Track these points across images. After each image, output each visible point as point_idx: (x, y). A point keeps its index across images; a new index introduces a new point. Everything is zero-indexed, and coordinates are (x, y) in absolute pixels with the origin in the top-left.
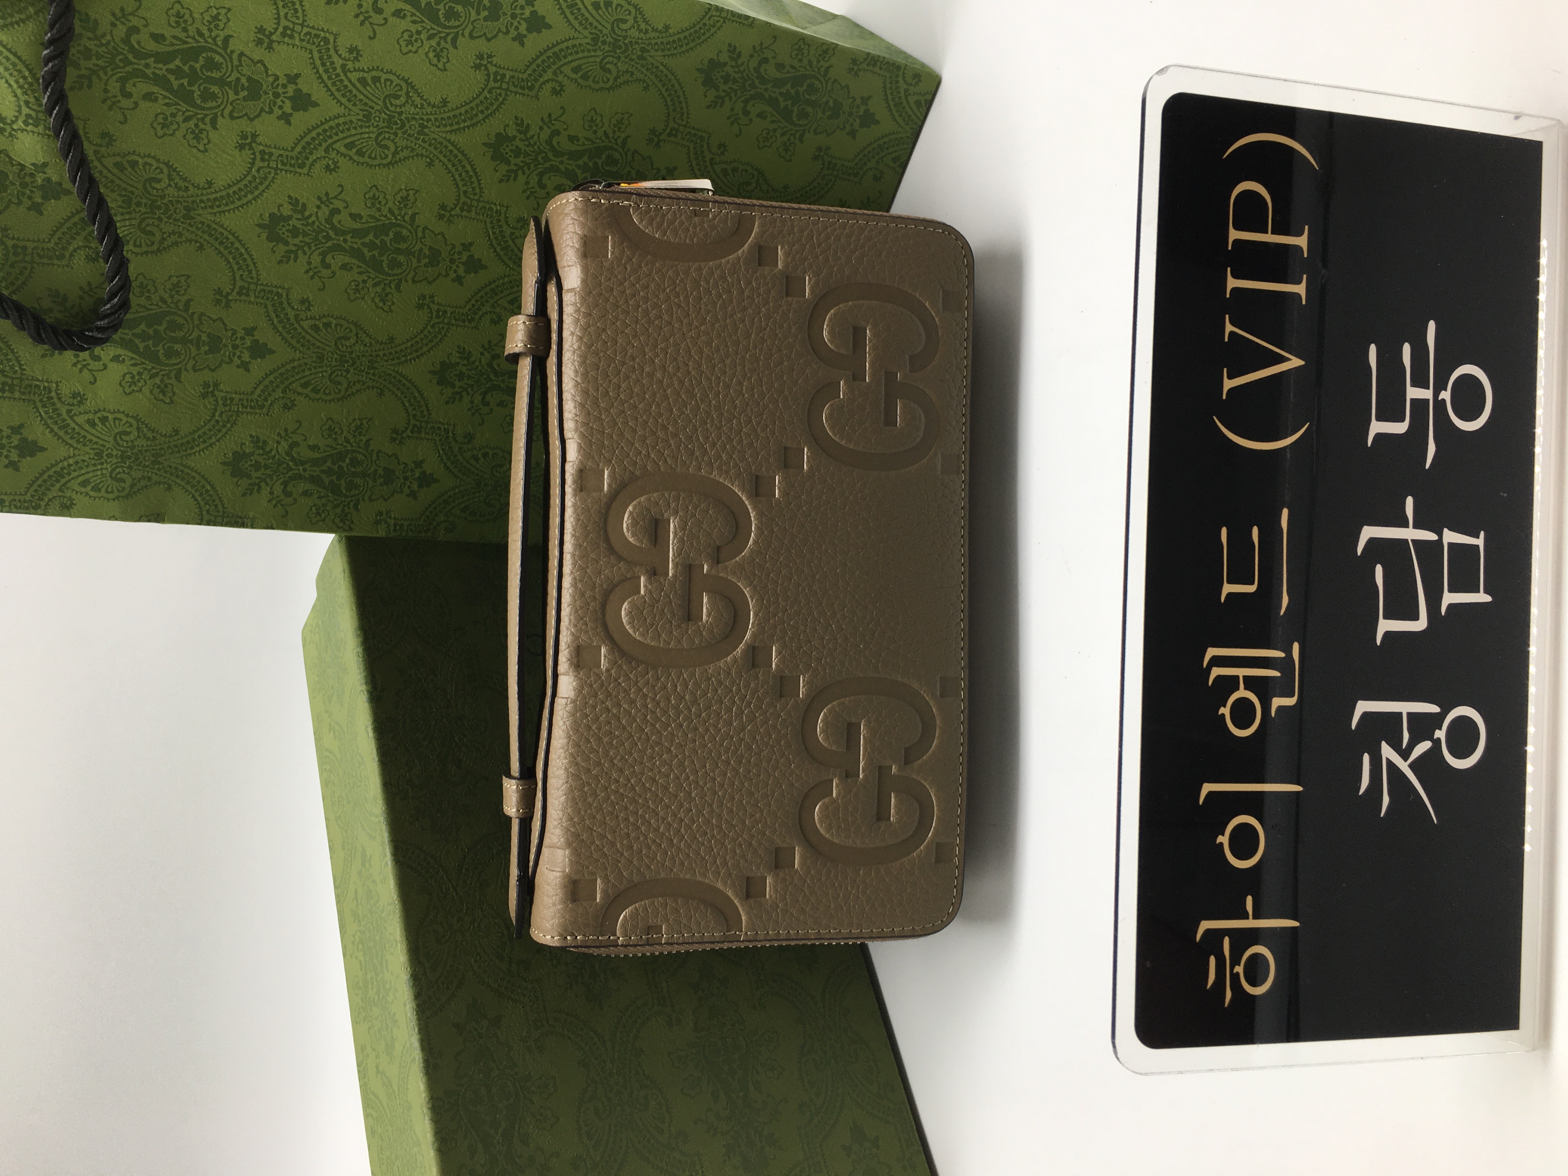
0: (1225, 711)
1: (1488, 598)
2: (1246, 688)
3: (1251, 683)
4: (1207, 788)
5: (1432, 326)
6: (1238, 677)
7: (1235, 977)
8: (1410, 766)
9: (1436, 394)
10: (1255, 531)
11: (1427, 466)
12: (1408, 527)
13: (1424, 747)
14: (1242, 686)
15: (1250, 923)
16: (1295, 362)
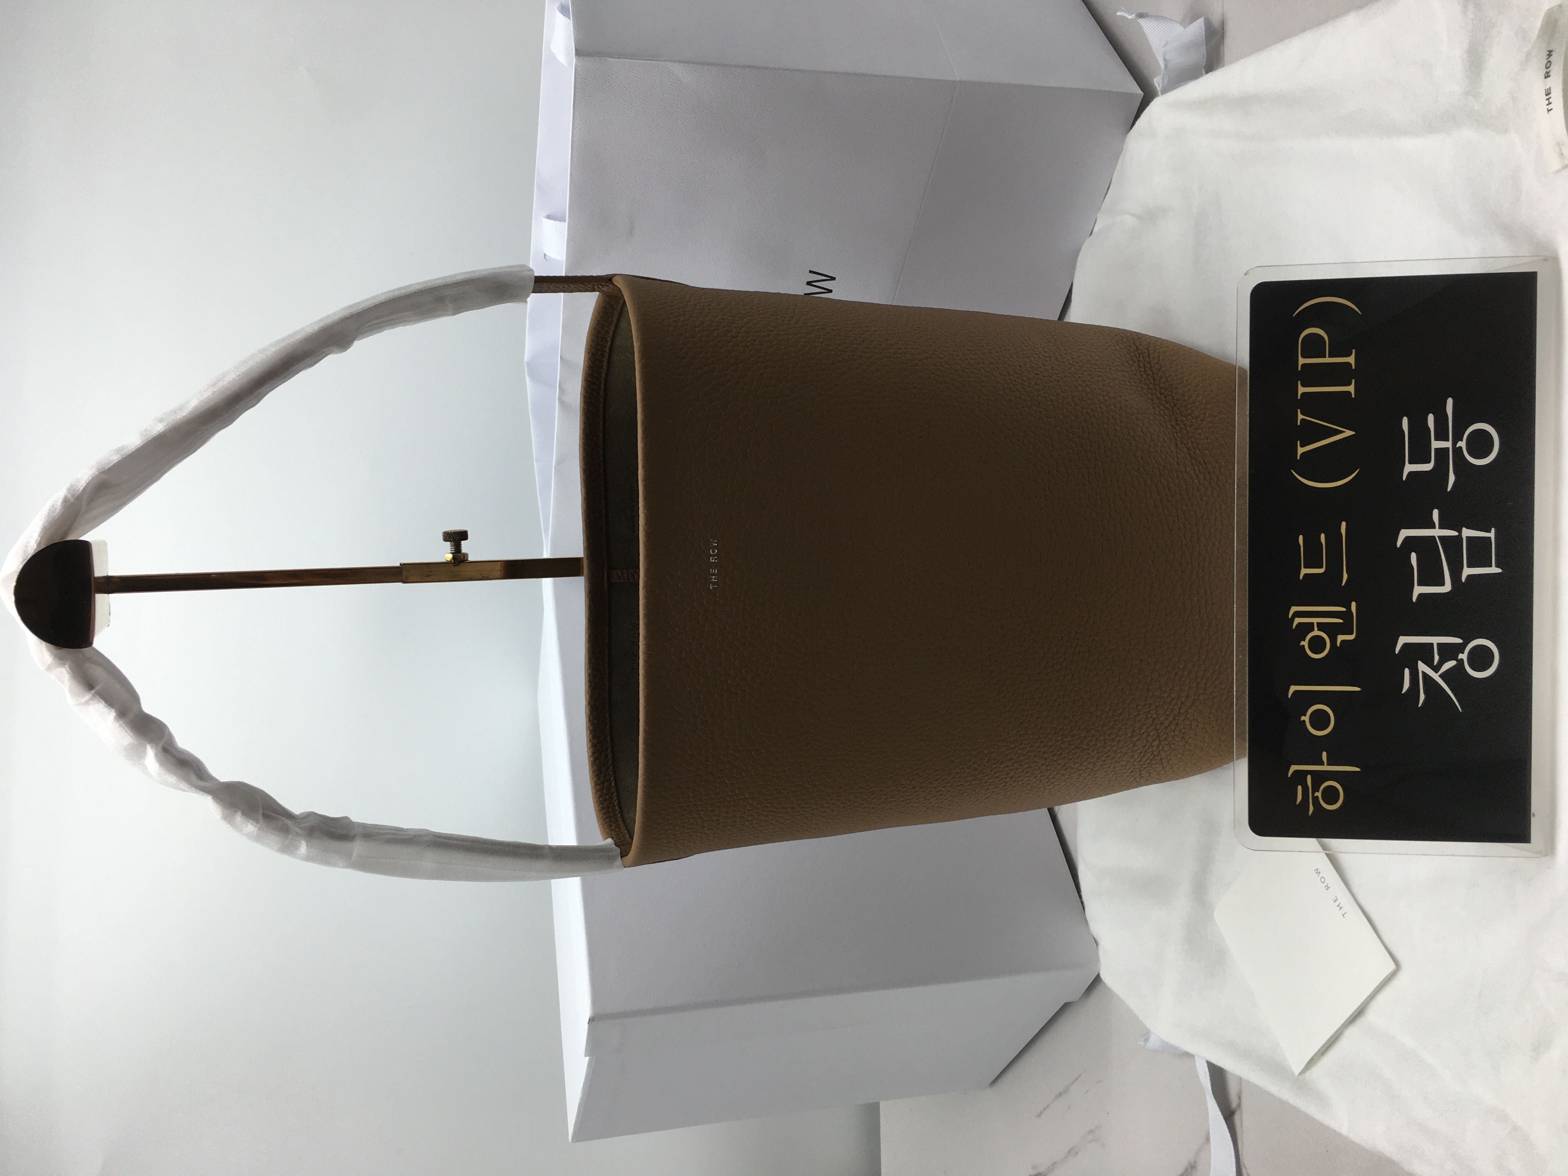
0: (1305, 643)
1: (1499, 570)
2: (1318, 630)
3: (1321, 626)
4: (1293, 688)
5: (1450, 402)
6: (1313, 623)
7: (1316, 799)
8: (1440, 676)
9: (1454, 444)
10: (1323, 536)
11: (1449, 489)
12: (1435, 528)
13: (1451, 664)
14: (1316, 628)
15: (1325, 768)
16: (1348, 433)
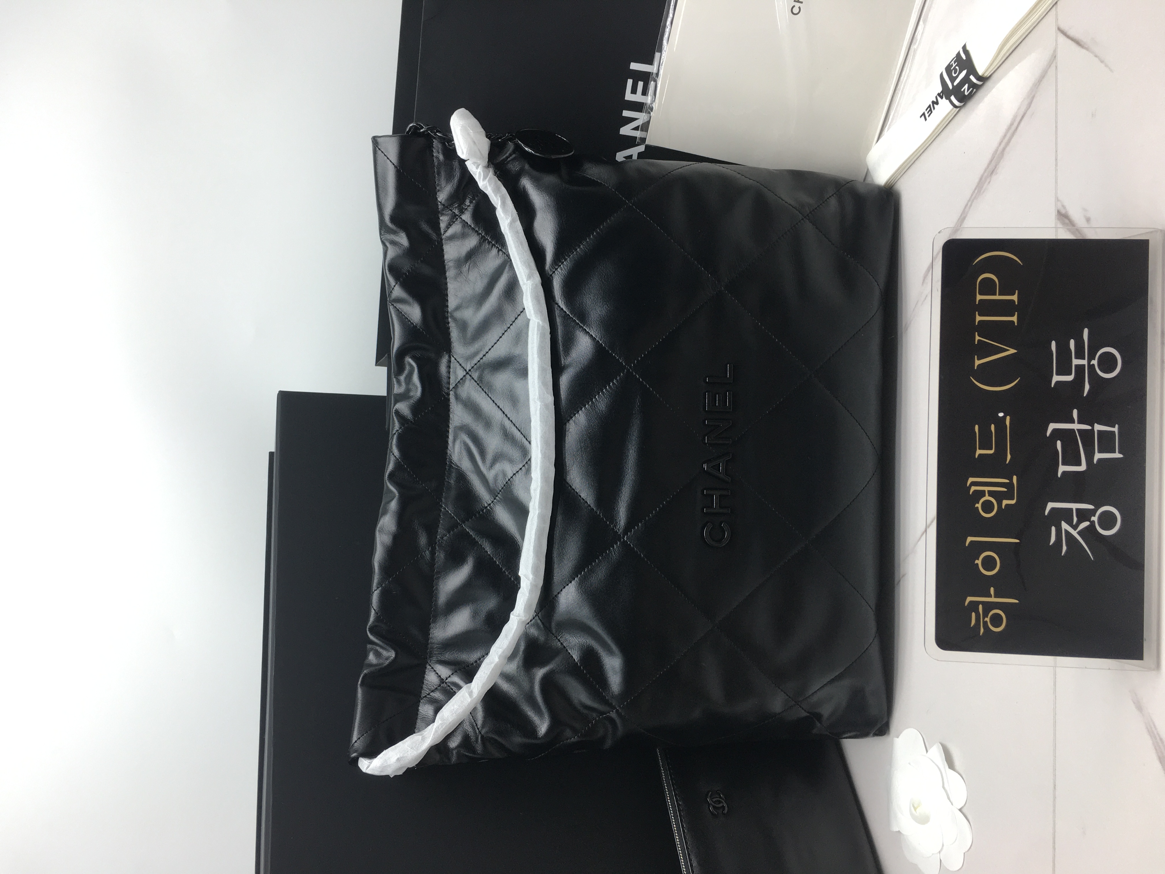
0: (979, 506)
1: (1121, 456)
2: (989, 496)
3: (991, 493)
4: (970, 539)
5: (1086, 331)
6: (984, 491)
7: (985, 623)
8: (1078, 533)
9: (1089, 362)
10: (993, 426)
11: (1085, 395)
12: (1074, 423)
13: (1086, 524)
14: (987, 494)
15: (993, 599)
16: (1012, 351)
